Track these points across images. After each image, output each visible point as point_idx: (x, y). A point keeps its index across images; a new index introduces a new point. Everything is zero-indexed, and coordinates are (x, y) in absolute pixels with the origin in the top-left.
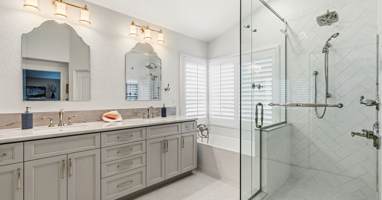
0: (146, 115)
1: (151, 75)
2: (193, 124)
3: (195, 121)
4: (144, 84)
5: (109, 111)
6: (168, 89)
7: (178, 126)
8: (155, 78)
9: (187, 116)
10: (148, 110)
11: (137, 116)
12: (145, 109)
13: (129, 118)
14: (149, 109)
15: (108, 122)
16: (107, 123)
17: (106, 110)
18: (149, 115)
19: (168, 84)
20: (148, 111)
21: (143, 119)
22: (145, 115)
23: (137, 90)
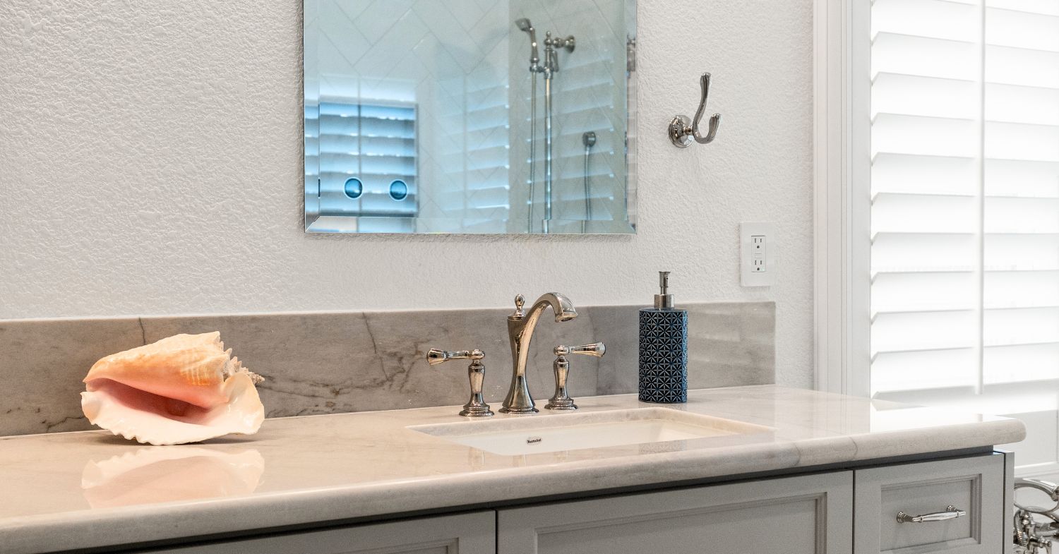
0: (492, 383)
1: (527, 27)
2: (974, 484)
3: (986, 451)
4: (465, 113)
5: (144, 332)
6: (703, 129)
7: (819, 503)
8: (561, 52)
9: (881, 396)
10: (516, 326)
11: (408, 386)
12: (486, 318)
13: (332, 408)
14: (522, 322)
15: (134, 442)
16: (120, 455)
17: (121, 322)
18: (517, 379)
19: (705, 81)
20: (516, 340)
21: (461, 422)
22: (478, 378)
23: (408, 161)
